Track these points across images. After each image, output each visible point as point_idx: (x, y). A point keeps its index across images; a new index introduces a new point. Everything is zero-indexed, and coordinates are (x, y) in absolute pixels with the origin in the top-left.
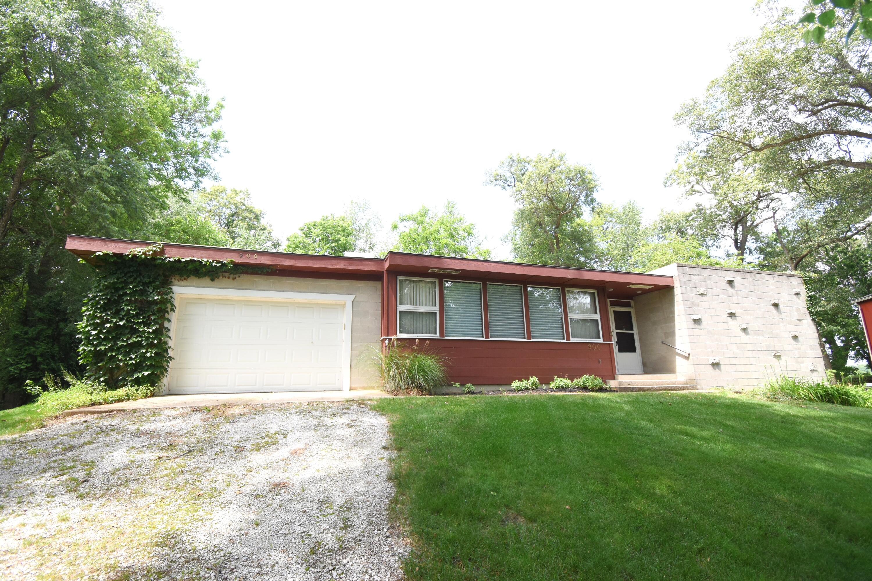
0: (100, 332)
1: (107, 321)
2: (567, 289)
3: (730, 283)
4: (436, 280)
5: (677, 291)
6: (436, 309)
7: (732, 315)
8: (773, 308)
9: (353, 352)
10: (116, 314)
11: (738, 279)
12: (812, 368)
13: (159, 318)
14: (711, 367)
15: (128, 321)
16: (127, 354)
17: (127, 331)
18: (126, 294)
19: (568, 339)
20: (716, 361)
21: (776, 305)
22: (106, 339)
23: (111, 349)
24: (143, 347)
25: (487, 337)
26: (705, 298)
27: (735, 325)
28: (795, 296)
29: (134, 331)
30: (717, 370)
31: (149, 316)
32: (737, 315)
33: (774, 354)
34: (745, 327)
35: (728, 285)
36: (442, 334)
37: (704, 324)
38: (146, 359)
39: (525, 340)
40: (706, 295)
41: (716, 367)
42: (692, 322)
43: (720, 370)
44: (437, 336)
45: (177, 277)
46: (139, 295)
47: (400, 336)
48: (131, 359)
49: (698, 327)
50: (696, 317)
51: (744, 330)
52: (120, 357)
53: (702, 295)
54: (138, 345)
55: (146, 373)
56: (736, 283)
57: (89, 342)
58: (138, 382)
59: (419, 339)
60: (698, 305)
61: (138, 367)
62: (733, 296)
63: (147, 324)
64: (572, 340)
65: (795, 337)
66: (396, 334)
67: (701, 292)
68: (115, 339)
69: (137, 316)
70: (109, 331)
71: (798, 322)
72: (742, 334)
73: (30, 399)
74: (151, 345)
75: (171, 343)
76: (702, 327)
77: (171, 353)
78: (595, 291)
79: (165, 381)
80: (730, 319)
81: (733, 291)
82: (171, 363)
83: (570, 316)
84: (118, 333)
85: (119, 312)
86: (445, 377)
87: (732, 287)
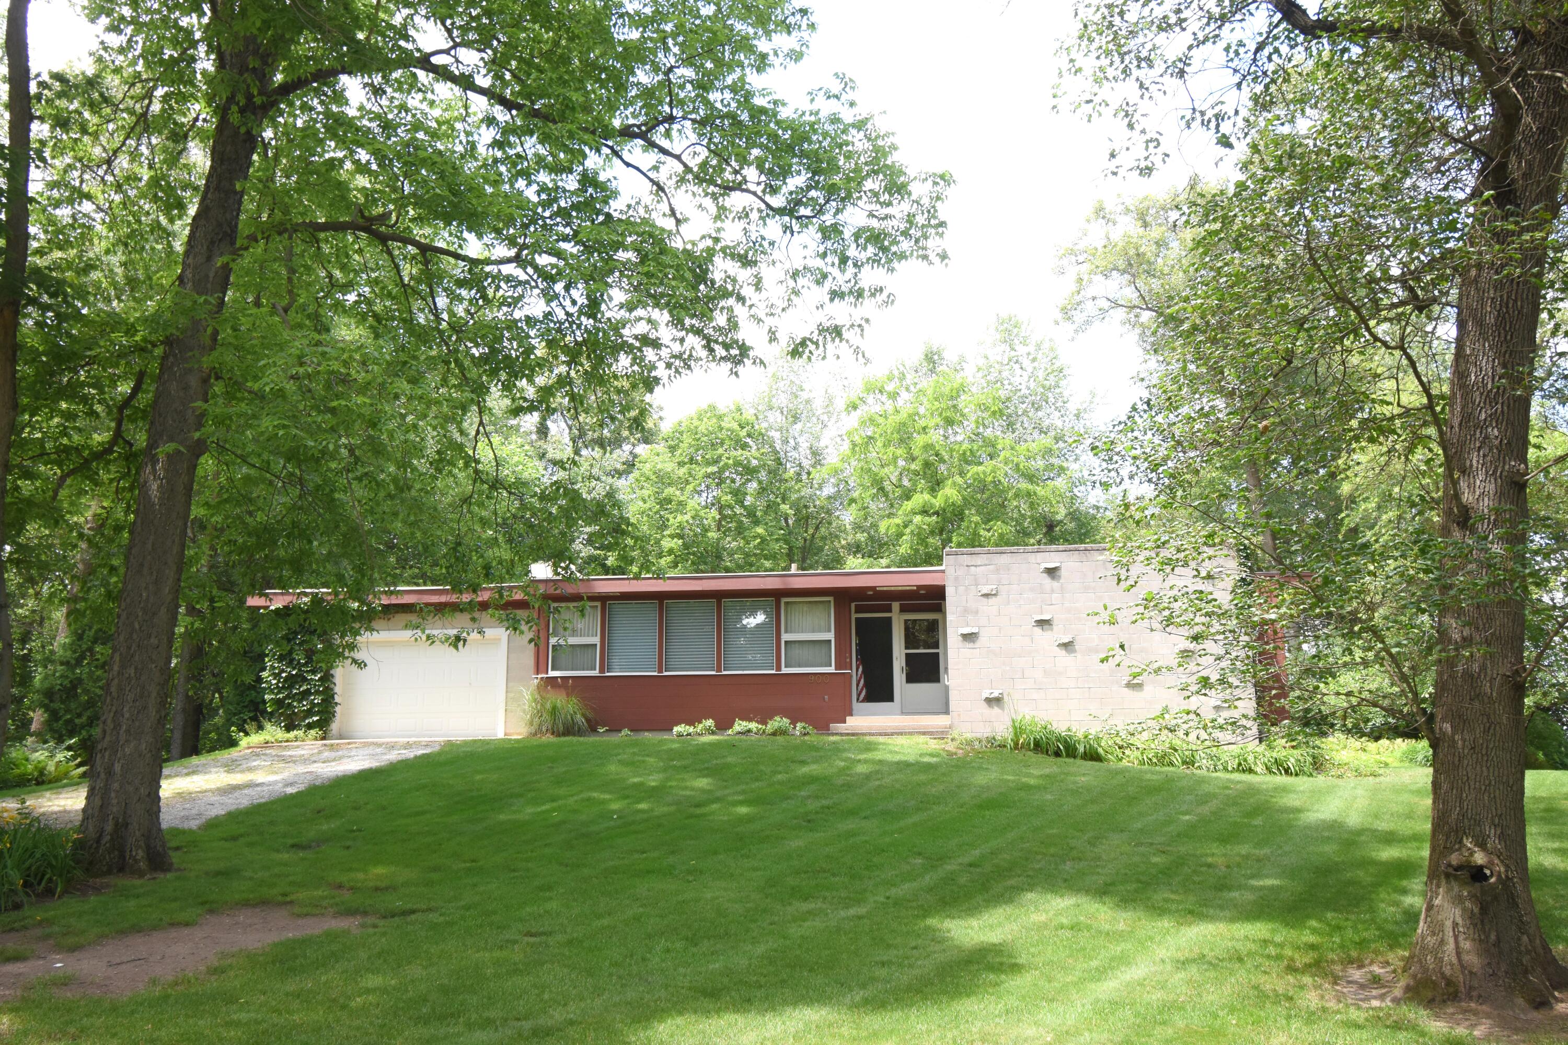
0: (279, 681)
1: (284, 671)
2: (784, 600)
3: (1052, 572)
4: (598, 604)
5: (949, 592)
6: (596, 640)
7: (1042, 623)
9: (509, 694)
10: (290, 663)
11: (1068, 564)
13: (323, 666)
14: (985, 705)
15: (299, 670)
16: (300, 701)
17: (299, 680)
18: (296, 644)
19: (779, 668)
20: (996, 694)
22: (283, 688)
23: (287, 697)
24: (312, 694)
25: (660, 671)
26: (992, 600)
27: (1047, 640)
30: (996, 709)
31: (316, 665)
32: (1055, 622)
33: (1126, 683)
34: (1067, 641)
35: (1045, 575)
36: (602, 670)
37: (983, 640)
38: (313, 705)
39: (713, 673)
40: (995, 595)
41: (993, 703)
42: (964, 638)
43: (1003, 709)
44: (595, 673)
47: (552, 674)
48: (304, 706)
49: (970, 645)
50: (966, 630)
51: (1067, 646)
52: (295, 704)
53: (986, 595)
54: (307, 693)
55: (315, 719)
56: (1063, 572)
57: (272, 692)
58: (310, 727)
60: (977, 612)
61: (309, 713)
62: (1053, 591)
63: (314, 672)
64: (785, 670)
65: (1189, 654)
66: (547, 673)
67: (985, 590)
68: (291, 687)
69: (306, 664)
70: (286, 679)
72: (1061, 652)
73: (233, 743)
74: (317, 692)
75: (337, 689)
76: (978, 644)
77: (337, 699)
78: (831, 599)
79: (335, 726)
80: (1038, 630)
81: (1055, 584)
82: (338, 709)
83: (785, 637)
84: (291, 681)
85: (291, 661)
86: (588, 720)
87: (1053, 578)
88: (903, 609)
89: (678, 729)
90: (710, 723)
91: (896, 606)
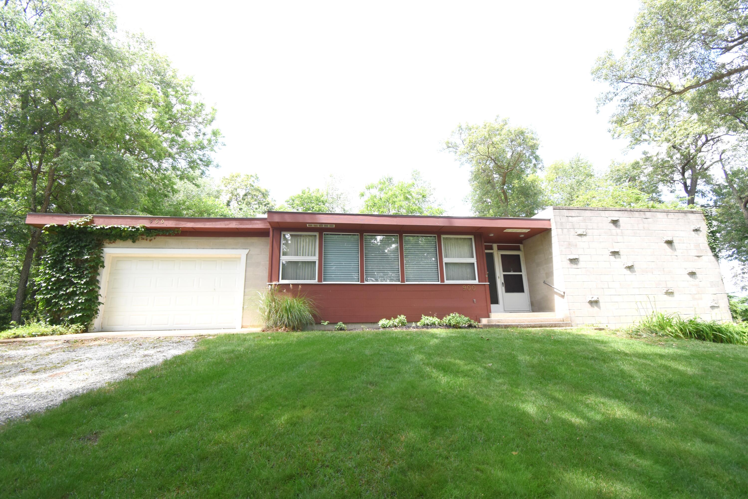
0: (48, 285)
1: (53, 276)
2: (443, 236)
3: (615, 222)
4: (317, 234)
5: (554, 233)
6: (315, 258)
7: (615, 253)
8: (666, 245)
9: (246, 297)
10: (61, 270)
11: (623, 218)
12: (713, 304)
13: (90, 273)
14: (589, 305)
15: (68, 276)
16: (66, 301)
17: (67, 284)
18: (66, 256)
19: (443, 280)
20: (595, 299)
21: (670, 243)
22: (52, 289)
23: (55, 297)
24: (77, 295)
25: (362, 281)
26: (584, 238)
27: (619, 263)
28: (693, 233)
29: (72, 284)
30: (595, 307)
31: (83, 272)
32: (621, 253)
33: (665, 291)
34: (630, 265)
35: (612, 224)
36: (320, 280)
37: (581, 264)
38: (77, 304)
39: (399, 283)
40: (585, 235)
41: (594, 304)
42: (569, 262)
43: (599, 307)
44: (315, 281)
45: (108, 241)
46: (76, 256)
47: (282, 282)
48: (69, 304)
49: (575, 266)
50: (572, 257)
51: (630, 268)
52: (61, 303)
53: (580, 235)
54: (74, 294)
55: (78, 315)
56: (621, 223)
57: (41, 293)
58: (72, 321)
59: (292, 284)
60: (576, 245)
61: (73, 310)
62: (617, 235)
63: (80, 278)
64: (446, 282)
65: (692, 274)
66: (278, 281)
67: (580, 232)
68: (59, 289)
69: (73, 272)
70: (55, 283)
71: (696, 258)
72: (628, 272)
74: (82, 294)
75: (101, 292)
76: (579, 266)
77: (101, 299)
78: (472, 237)
79: (96, 322)
80: (612, 258)
81: (618, 230)
82: (100, 307)
83: (445, 260)
84: (60, 285)
85: (62, 269)
86: (314, 316)
87: (616, 226)
88: (500, 248)
89: (383, 322)
90: (402, 317)
91: (495, 246)
